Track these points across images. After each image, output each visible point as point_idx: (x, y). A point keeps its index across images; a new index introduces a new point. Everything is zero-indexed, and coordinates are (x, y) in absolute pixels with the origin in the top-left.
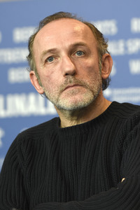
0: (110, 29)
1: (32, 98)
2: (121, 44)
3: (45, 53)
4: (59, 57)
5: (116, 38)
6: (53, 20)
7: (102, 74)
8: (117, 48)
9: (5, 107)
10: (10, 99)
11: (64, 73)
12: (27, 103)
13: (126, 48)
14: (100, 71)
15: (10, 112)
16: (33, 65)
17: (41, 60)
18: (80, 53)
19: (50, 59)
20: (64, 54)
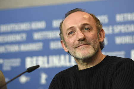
0: (104, 20)
1: (62, 57)
2: (111, 28)
3: (68, 30)
4: (76, 31)
5: (107, 25)
6: (72, 13)
7: (99, 39)
8: (108, 30)
9: (48, 62)
10: (51, 58)
11: (78, 39)
12: (60, 60)
13: (113, 30)
14: (98, 37)
15: (51, 65)
16: (62, 37)
17: (66, 33)
18: (87, 29)
19: (71, 33)
20: (78, 29)
